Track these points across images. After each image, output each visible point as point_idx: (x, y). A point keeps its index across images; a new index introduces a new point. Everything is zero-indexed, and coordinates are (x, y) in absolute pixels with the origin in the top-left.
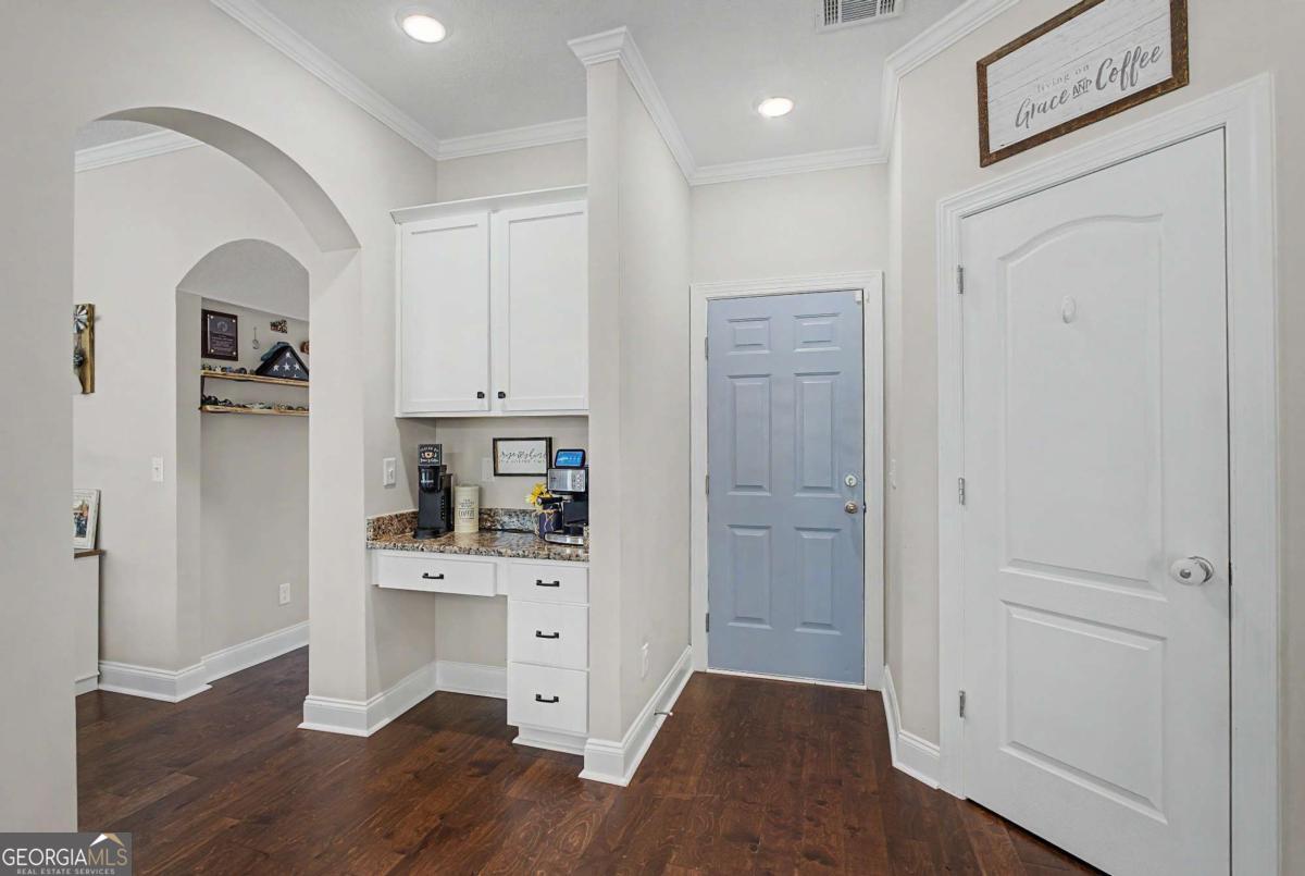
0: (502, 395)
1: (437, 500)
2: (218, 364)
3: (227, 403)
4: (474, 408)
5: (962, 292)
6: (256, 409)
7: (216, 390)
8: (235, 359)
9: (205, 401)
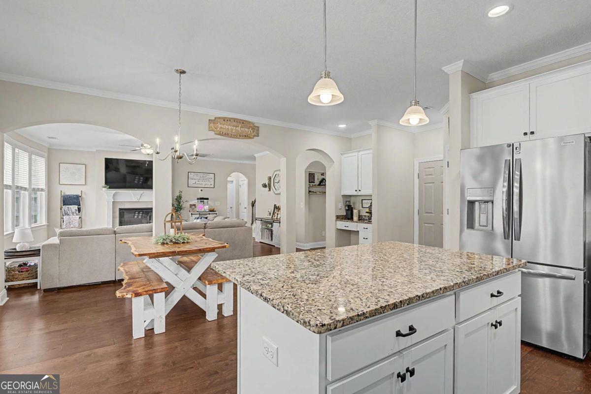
0: (360, 191)
1: (349, 212)
2: (311, 184)
3: (313, 192)
4: (355, 193)
5: (448, 167)
6: (318, 193)
7: (312, 190)
8: (314, 183)
9: (310, 192)
